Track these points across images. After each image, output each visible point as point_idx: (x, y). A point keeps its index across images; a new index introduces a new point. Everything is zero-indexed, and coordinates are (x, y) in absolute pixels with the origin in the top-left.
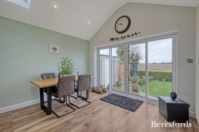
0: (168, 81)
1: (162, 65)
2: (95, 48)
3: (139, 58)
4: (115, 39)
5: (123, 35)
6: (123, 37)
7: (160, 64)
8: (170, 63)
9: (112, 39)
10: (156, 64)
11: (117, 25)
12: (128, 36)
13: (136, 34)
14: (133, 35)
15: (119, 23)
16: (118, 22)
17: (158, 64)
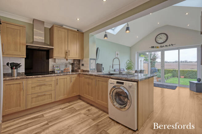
0: (186, 78)
1: (174, 63)
2: (136, 52)
3: (157, 57)
4: (155, 47)
5: (162, 45)
6: (162, 46)
7: (172, 62)
8: (184, 61)
9: (153, 47)
10: (168, 62)
11: (157, 38)
12: (166, 46)
13: (172, 45)
14: (170, 45)
15: (159, 38)
16: (158, 36)
17: (170, 62)
